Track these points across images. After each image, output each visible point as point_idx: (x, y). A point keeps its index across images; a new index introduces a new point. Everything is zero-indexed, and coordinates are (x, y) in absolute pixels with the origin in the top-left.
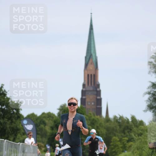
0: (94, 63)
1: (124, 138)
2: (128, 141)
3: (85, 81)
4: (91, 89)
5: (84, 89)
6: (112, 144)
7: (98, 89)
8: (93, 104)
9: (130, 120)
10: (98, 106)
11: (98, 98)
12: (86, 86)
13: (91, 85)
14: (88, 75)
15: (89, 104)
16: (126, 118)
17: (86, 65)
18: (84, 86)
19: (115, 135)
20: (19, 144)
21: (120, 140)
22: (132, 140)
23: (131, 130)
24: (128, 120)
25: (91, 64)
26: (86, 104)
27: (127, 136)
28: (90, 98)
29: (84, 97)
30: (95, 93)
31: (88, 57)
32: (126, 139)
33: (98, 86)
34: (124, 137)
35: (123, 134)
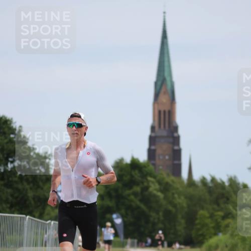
0: (170, 92)
1: (216, 213)
2: (224, 218)
3: (154, 120)
4: (164, 133)
5: (153, 135)
6: (197, 222)
7: (175, 135)
8: (167, 157)
9: (227, 184)
10: (176, 162)
11: (176, 148)
12: (157, 128)
13: (165, 127)
14: (160, 112)
15: (161, 157)
16: (221, 180)
17: (157, 96)
18: (153, 128)
19: (203, 208)
20: (50, 223)
21: (212, 216)
22: (230, 216)
23: (228, 199)
24: (223, 183)
25: (165, 93)
26: (157, 158)
27: (221, 210)
28: (163, 149)
29: (153, 147)
30: (171, 140)
31: (159, 83)
32: (221, 213)
33: (176, 129)
34: (218, 211)
35: (215, 207)
